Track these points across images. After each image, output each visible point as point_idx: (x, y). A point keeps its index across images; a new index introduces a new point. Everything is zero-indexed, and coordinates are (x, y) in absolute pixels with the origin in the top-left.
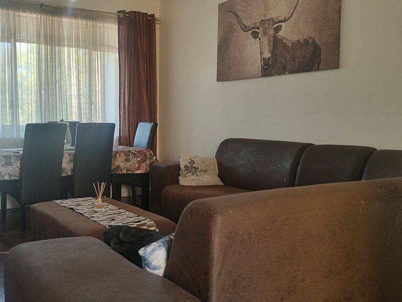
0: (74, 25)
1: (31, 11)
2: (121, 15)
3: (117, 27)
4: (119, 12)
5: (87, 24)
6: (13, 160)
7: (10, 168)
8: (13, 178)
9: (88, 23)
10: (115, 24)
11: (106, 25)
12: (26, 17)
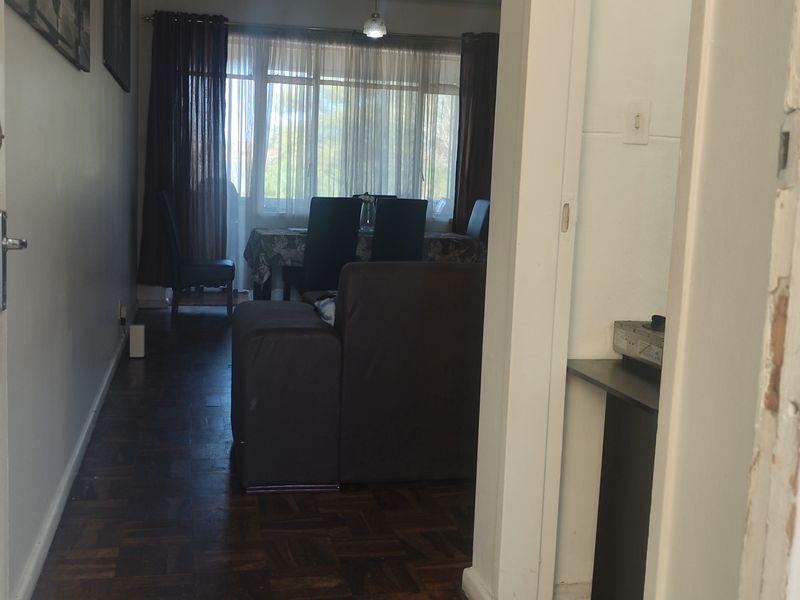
0: (397, 56)
1: (339, 42)
2: (467, 39)
3: (460, 57)
4: (464, 35)
5: (415, 55)
6: (297, 241)
7: (293, 251)
8: (296, 264)
9: (418, 54)
10: (457, 53)
11: (443, 55)
12: (333, 49)
